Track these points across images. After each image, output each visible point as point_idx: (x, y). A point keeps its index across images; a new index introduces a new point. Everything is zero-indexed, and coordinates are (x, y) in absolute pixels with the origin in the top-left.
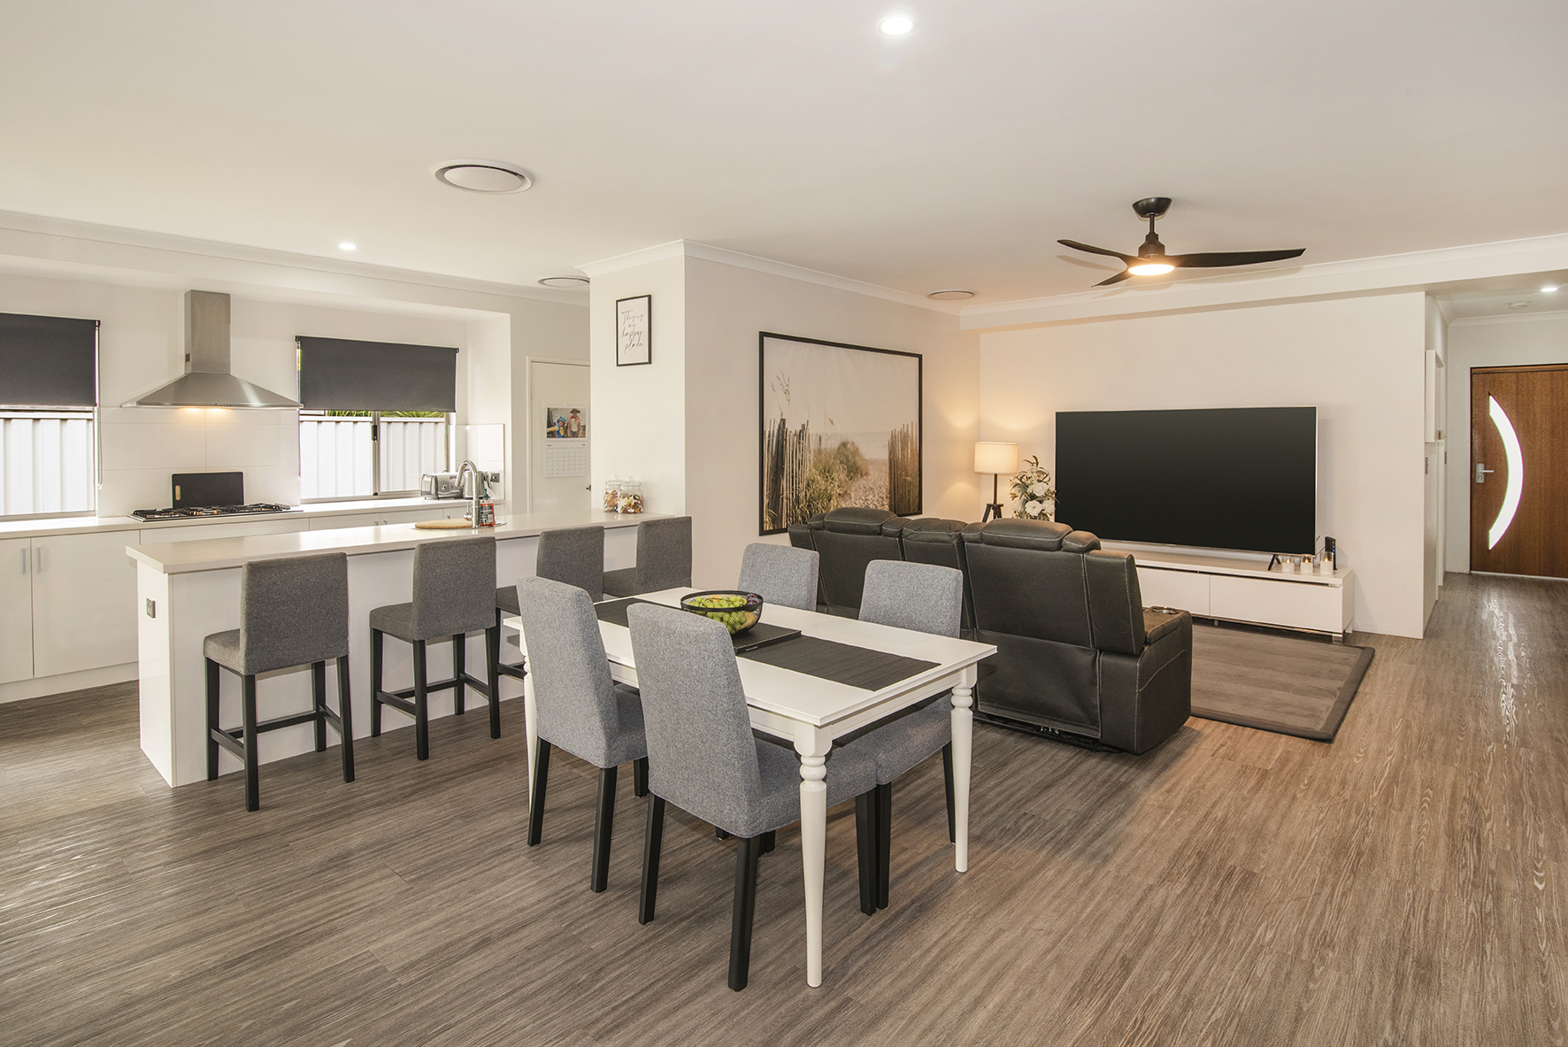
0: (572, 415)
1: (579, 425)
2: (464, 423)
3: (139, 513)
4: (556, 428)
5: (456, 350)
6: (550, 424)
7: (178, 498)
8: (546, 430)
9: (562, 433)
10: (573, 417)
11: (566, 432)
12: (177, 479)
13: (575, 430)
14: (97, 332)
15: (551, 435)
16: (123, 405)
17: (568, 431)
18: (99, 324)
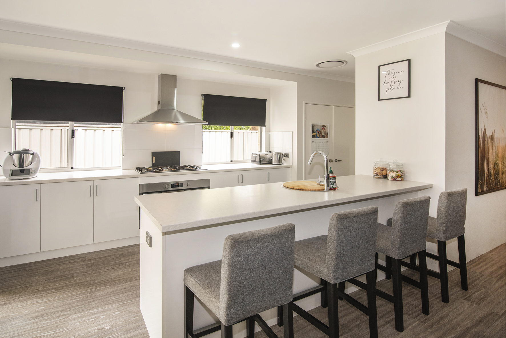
0: (322, 128)
1: (325, 132)
2: (268, 131)
3: (138, 169)
4: (316, 133)
5: (266, 100)
6: (313, 132)
7: (154, 162)
8: (311, 134)
9: (318, 136)
10: (323, 129)
11: (320, 135)
12: (154, 154)
13: (323, 134)
14: (123, 92)
15: (314, 137)
16: (133, 123)
17: (321, 135)
18: (124, 89)
